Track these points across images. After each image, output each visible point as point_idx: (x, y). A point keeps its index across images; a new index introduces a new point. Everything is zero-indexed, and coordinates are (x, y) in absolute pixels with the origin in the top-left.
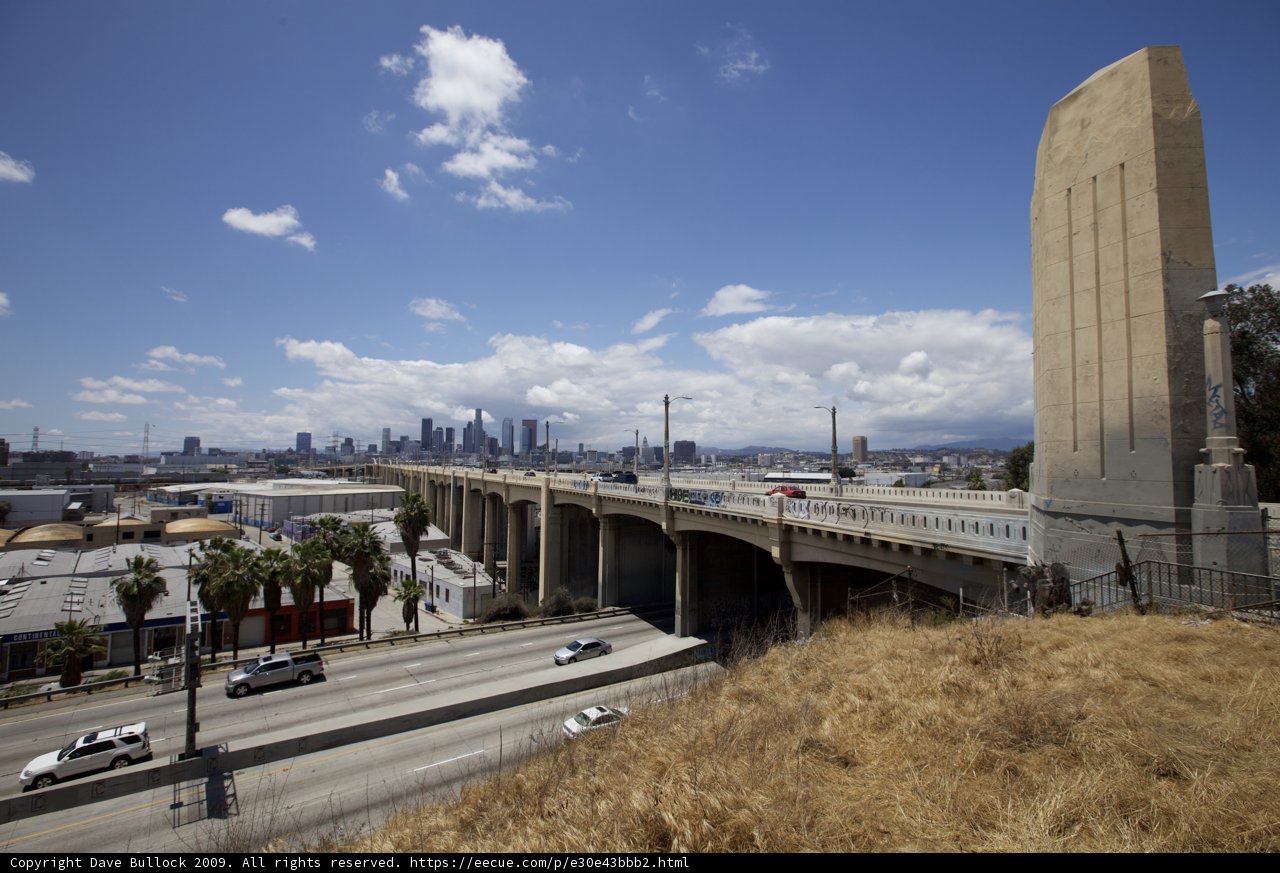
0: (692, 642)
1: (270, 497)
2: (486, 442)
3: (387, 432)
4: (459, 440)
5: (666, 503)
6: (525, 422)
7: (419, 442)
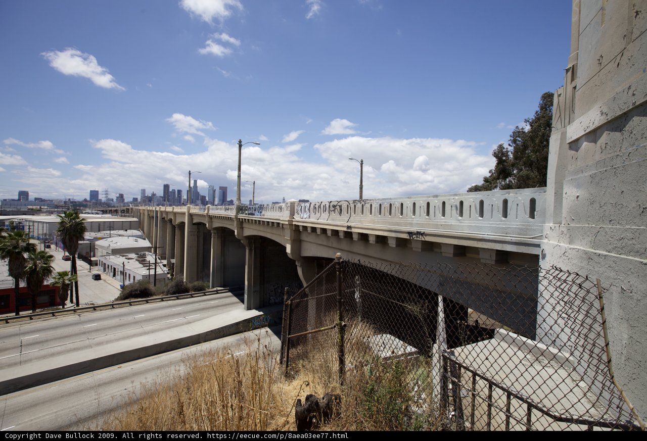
0: (254, 313)
1: (46, 223)
2: (200, 198)
3: (143, 191)
4: (184, 196)
5: (236, 216)
6: (221, 188)
7: (162, 197)
